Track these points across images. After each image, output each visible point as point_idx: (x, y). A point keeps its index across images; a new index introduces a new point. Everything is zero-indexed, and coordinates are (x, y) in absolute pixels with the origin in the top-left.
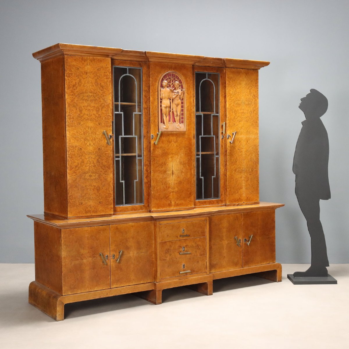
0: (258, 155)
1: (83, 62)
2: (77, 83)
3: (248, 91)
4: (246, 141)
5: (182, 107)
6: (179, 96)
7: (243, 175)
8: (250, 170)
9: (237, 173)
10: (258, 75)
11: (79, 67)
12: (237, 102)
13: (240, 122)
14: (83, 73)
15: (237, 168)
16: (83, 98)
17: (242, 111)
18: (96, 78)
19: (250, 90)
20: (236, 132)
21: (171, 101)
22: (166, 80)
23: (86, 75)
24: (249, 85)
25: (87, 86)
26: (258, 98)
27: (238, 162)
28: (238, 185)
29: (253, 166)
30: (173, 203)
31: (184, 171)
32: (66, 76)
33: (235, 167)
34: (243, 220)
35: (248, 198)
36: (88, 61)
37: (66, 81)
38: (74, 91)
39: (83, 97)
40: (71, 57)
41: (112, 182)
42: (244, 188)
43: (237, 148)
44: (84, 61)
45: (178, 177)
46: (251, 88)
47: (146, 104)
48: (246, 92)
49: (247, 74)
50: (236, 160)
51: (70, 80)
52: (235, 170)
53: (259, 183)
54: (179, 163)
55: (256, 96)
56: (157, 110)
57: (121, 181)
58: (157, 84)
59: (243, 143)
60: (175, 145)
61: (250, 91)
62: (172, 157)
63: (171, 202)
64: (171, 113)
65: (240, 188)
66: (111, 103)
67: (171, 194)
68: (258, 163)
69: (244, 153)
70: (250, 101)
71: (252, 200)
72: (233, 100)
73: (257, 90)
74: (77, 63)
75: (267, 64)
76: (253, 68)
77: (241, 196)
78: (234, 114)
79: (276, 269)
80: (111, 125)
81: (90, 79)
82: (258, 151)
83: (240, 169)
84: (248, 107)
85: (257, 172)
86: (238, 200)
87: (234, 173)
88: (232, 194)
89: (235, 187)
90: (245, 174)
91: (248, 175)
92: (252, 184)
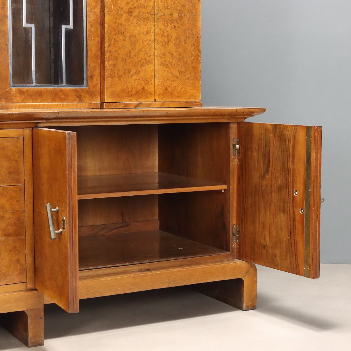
7: (154, 28)
8: (176, 16)
9: (135, 21)
15: (135, 8)
28: (138, 53)
29: (183, 6)
35: (169, 89)
42: (156, 65)
52: (130, 13)
65: (144, 61)
71: (180, 97)
77: (147, 84)
79: (240, 277)
83: (144, 10)
85: (194, 21)
86: (137, 93)
87: (127, 20)
88: (121, 76)
89: (130, 57)
90: (158, 25)
91: (168, 28)
92: (180, 54)
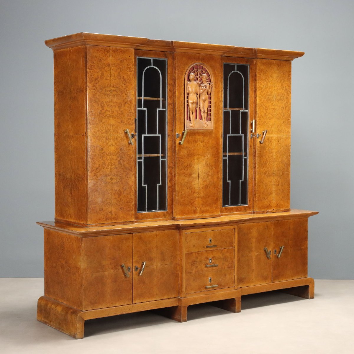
0: (290, 156)
1: (106, 53)
2: (99, 76)
3: (280, 85)
4: (276, 140)
5: (210, 102)
6: (206, 91)
7: (274, 179)
8: (281, 173)
9: (267, 177)
10: (291, 67)
11: (101, 59)
12: (268, 97)
13: (271, 120)
14: (106, 65)
15: (267, 171)
16: (105, 93)
17: (273, 107)
18: (119, 70)
19: (282, 83)
20: (267, 131)
21: (198, 96)
22: (192, 73)
23: (109, 67)
24: (281, 78)
25: (109, 79)
26: (290, 92)
27: (268, 164)
28: (268, 190)
29: (284, 169)
30: (198, 209)
31: (210, 174)
32: (88, 68)
33: (264, 170)
34: (273, 229)
35: (278, 204)
36: (111, 52)
37: (87, 74)
38: (95, 85)
39: (105, 92)
40: (94, 47)
41: (134, 185)
42: (274, 195)
43: (267, 149)
44: (107, 52)
45: (205, 181)
46: (283, 82)
47: (171, 100)
48: (278, 85)
49: (279, 65)
50: (265, 162)
51: (92, 72)
52: (265, 174)
53: (290, 187)
54: (205, 165)
55: (288, 91)
56: (183, 106)
57: (143, 185)
58: (183, 77)
59: (274, 143)
60: (202, 145)
61: (282, 85)
62: (198, 159)
63: (196, 209)
64: (198, 109)
65: (270, 193)
66: (134, 99)
67: (197, 199)
68: (290, 165)
69: (274, 154)
70: (282, 96)
71: (282, 207)
72: (264, 94)
73: (290, 83)
74: (100, 54)
75: (301, 55)
76: (285, 59)
77: (271, 203)
78: (264, 110)
79: (308, 284)
80: (133, 123)
81: (113, 72)
82: (289, 152)
83: (270, 172)
84: (279, 102)
85: (288, 175)
86: (267, 207)
87: (264, 177)
88: (262, 200)
89: (265, 192)
90: (275, 178)
91: (278, 179)
92: (283, 189)
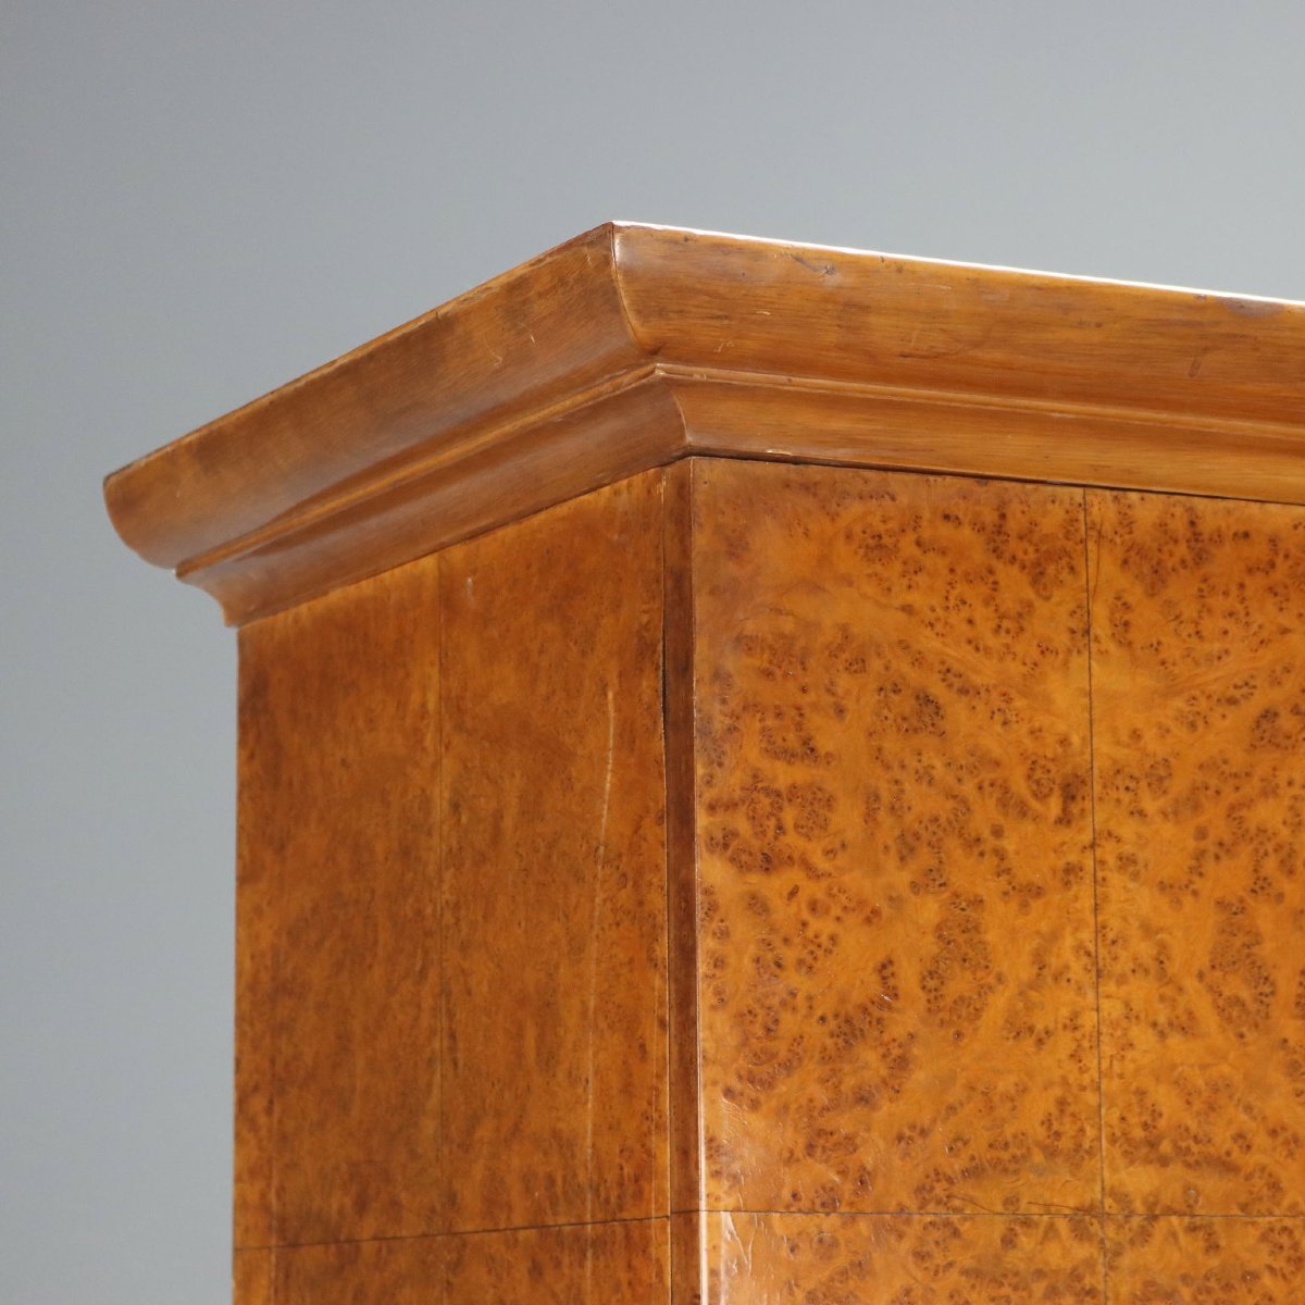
1: (1014, 585)
2: (908, 976)
11: (937, 690)
14: (1020, 787)
16: (1013, 1259)
18: (1230, 877)
23: (1065, 820)
25: (1073, 1025)
32: (723, 843)
36: (1104, 568)
37: (705, 945)
38: (844, 1123)
39: (1009, 1241)
40: (808, 488)
44: (1037, 576)
51: (783, 912)
74: (914, 598)
81: (1132, 900)
